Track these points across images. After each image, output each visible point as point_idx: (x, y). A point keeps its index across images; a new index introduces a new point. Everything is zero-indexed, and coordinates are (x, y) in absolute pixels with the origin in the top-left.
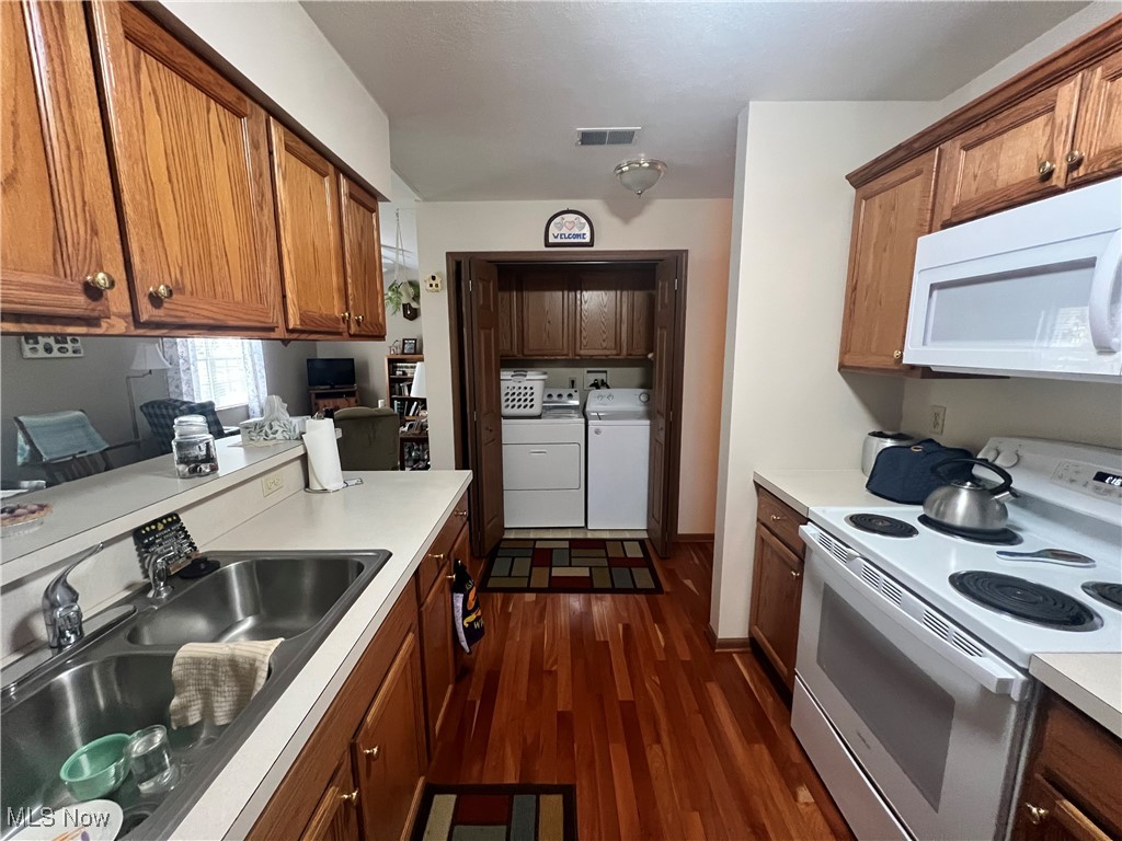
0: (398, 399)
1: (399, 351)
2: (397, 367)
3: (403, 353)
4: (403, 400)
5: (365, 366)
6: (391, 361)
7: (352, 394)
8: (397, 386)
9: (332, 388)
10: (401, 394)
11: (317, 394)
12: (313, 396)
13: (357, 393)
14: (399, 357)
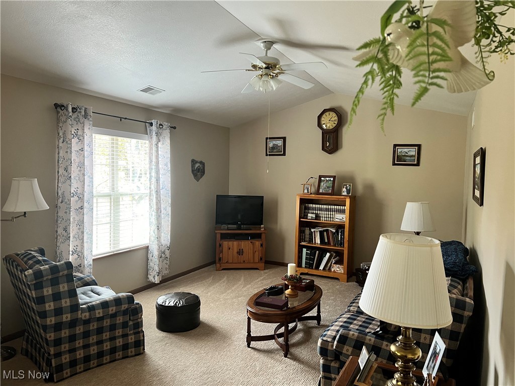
0: (307, 248)
1: (313, 190)
2: (309, 208)
3: (318, 193)
4: (312, 249)
5: (275, 204)
6: (303, 202)
7: (258, 236)
8: (307, 231)
9: (239, 229)
10: (311, 241)
11: (221, 234)
12: (218, 236)
13: (263, 236)
14: (313, 197)
